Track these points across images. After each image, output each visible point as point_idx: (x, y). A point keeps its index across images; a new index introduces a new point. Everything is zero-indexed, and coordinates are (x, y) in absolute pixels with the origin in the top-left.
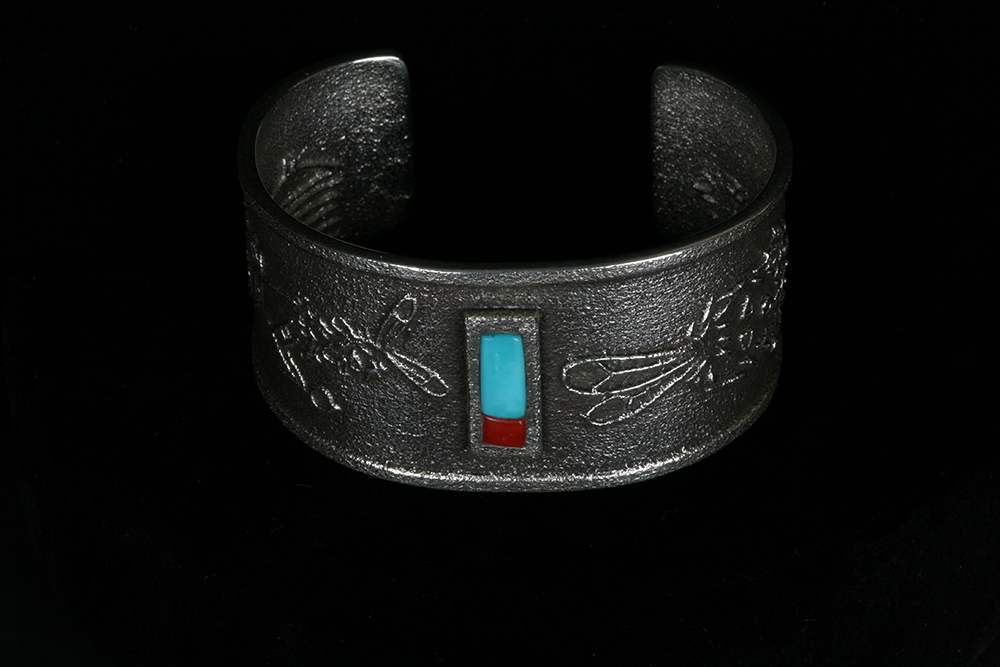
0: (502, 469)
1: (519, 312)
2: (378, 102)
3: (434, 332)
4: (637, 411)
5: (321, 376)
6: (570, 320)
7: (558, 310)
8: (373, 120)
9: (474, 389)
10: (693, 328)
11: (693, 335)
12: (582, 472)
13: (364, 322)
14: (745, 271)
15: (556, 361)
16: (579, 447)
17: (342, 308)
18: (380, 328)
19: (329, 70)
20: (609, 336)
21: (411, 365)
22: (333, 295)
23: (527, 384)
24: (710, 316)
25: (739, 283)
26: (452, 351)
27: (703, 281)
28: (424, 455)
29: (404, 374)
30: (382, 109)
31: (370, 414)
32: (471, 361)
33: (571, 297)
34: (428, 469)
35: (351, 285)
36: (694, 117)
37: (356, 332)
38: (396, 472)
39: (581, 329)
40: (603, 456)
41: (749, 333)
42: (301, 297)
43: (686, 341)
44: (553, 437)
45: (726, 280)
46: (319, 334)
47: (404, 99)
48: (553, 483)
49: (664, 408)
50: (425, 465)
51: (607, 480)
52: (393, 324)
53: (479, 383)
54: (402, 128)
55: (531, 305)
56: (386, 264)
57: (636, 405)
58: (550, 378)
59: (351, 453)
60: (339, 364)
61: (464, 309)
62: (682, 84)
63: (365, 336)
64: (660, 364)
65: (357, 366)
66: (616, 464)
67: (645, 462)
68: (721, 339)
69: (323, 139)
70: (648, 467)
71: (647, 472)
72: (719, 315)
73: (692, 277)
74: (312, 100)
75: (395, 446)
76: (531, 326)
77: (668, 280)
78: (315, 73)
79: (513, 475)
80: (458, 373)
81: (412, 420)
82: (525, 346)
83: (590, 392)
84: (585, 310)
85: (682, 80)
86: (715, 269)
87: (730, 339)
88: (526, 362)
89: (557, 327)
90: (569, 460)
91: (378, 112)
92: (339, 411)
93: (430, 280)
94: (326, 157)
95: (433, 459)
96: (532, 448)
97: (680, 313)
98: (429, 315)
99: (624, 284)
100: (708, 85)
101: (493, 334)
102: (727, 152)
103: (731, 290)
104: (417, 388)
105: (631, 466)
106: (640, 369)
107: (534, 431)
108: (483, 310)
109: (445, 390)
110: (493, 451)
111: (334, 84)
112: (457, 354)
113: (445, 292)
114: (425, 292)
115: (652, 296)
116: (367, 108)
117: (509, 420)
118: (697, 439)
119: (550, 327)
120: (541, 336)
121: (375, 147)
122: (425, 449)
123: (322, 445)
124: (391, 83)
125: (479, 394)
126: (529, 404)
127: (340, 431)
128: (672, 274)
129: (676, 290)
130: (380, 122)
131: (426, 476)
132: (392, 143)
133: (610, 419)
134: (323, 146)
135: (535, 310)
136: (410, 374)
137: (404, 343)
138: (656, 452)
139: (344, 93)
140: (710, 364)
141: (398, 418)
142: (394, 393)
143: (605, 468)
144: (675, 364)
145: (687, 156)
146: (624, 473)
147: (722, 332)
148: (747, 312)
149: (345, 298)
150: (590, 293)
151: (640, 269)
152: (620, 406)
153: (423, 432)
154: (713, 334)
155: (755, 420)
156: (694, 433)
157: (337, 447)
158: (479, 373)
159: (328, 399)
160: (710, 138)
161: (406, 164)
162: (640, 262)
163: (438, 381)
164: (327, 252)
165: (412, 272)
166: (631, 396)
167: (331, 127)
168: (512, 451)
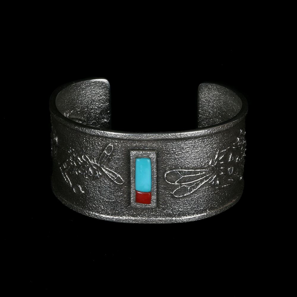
0: (142, 214)
1: (150, 150)
2: (99, 97)
3: (119, 159)
4: (191, 192)
5: (77, 180)
6: (168, 154)
7: (163, 150)
8: (97, 104)
9: (133, 180)
10: (212, 161)
11: (212, 164)
12: (171, 216)
13: (94, 156)
14: (231, 143)
15: (162, 171)
16: (170, 206)
17: (86, 151)
18: (99, 158)
19: (82, 82)
20: (181, 162)
21: (110, 172)
22: (83, 146)
23: (152, 178)
24: (218, 157)
25: (228, 146)
26: (125, 166)
27: (215, 143)
28: (114, 209)
29: (107, 176)
30: (100, 100)
31: (95, 193)
32: (132, 169)
33: (168, 145)
34: (115, 214)
35: (90, 141)
36: (213, 103)
37: (91, 160)
38: (104, 216)
39: (171, 158)
40: (179, 210)
41: (232, 168)
42: (71, 149)
43: (209, 166)
44: (161, 202)
45: (224, 145)
46: (77, 163)
47: (109, 96)
48: (160, 220)
49: (201, 192)
50: (114, 213)
51: (180, 220)
52: (104, 156)
53: (135, 178)
54: (107, 108)
55: (154, 148)
56: (102, 132)
57: (191, 190)
58: (160, 177)
59: (87, 210)
60: (84, 174)
61: (130, 149)
62: (209, 90)
63: (94, 161)
64: (200, 174)
65: (91, 174)
66: (184, 214)
67: (194, 214)
68: (222, 168)
69: (79, 109)
70: (195, 216)
71: (194, 218)
72: (221, 158)
73: (211, 141)
74: (75, 93)
75: (103, 206)
76: (154, 155)
77: (203, 141)
78: (77, 82)
79: (146, 217)
80: (127, 175)
81: (110, 194)
82: (151, 163)
83: (175, 183)
84: (173, 151)
85: (209, 88)
86: (220, 139)
87: (225, 169)
88: (152, 169)
89: (163, 157)
90: (166, 211)
91: (99, 101)
92: (83, 193)
93: (118, 137)
94: (80, 116)
95: (117, 210)
96: (153, 204)
97: (207, 155)
98: (117, 152)
99: (187, 141)
100: (218, 89)
101: (140, 158)
102: (225, 115)
103: (225, 149)
104: (112, 181)
105: (189, 215)
106: (192, 175)
107: (154, 197)
108: (137, 149)
109: (122, 182)
110: (139, 206)
111: (83, 88)
112: (127, 167)
113: (123, 142)
114: (116, 143)
115: (197, 147)
116: (95, 99)
117: (145, 192)
118: (213, 208)
119: (160, 157)
120: (157, 160)
121: (97, 115)
122: (114, 206)
123: (77, 208)
124: (104, 90)
125: (135, 182)
126: (152, 186)
127: (84, 201)
128: (204, 139)
129: (206, 146)
130: (99, 105)
131: (114, 217)
132: (103, 113)
133: (181, 195)
134: (79, 111)
135: (155, 150)
136: (110, 175)
137: (108, 163)
138: (198, 210)
139: (87, 92)
140: (218, 177)
141: (105, 194)
142: (104, 184)
143: (179, 216)
144: (205, 175)
145: (210, 118)
146: (186, 217)
147: (222, 165)
148: (231, 159)
149: (87, 147)
150: (175, 144)
151: (193, 135)
152: (185, 190)
153: (114, 199)
154: (218, 165)
155: (234, 204)
156: (212, 205)
157: (82, 208)
158: (135, 174)
159: (80, 189)
160: (219, 110)
161: (108, 122)
162: (193, 132)
163: (120, 178)
164: (81, 129)
165: (111, 134)
166: (189, 186)
167: (82, 104)
168: (146, 206)
